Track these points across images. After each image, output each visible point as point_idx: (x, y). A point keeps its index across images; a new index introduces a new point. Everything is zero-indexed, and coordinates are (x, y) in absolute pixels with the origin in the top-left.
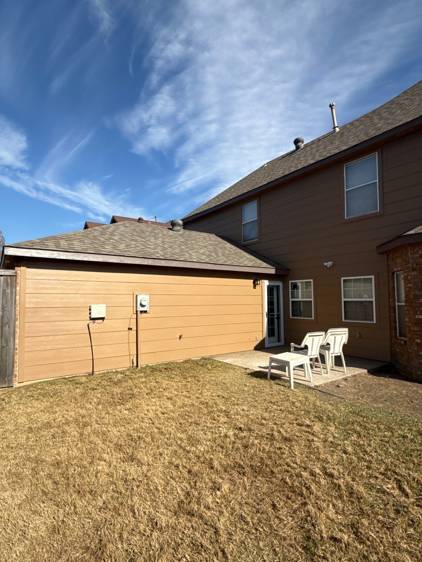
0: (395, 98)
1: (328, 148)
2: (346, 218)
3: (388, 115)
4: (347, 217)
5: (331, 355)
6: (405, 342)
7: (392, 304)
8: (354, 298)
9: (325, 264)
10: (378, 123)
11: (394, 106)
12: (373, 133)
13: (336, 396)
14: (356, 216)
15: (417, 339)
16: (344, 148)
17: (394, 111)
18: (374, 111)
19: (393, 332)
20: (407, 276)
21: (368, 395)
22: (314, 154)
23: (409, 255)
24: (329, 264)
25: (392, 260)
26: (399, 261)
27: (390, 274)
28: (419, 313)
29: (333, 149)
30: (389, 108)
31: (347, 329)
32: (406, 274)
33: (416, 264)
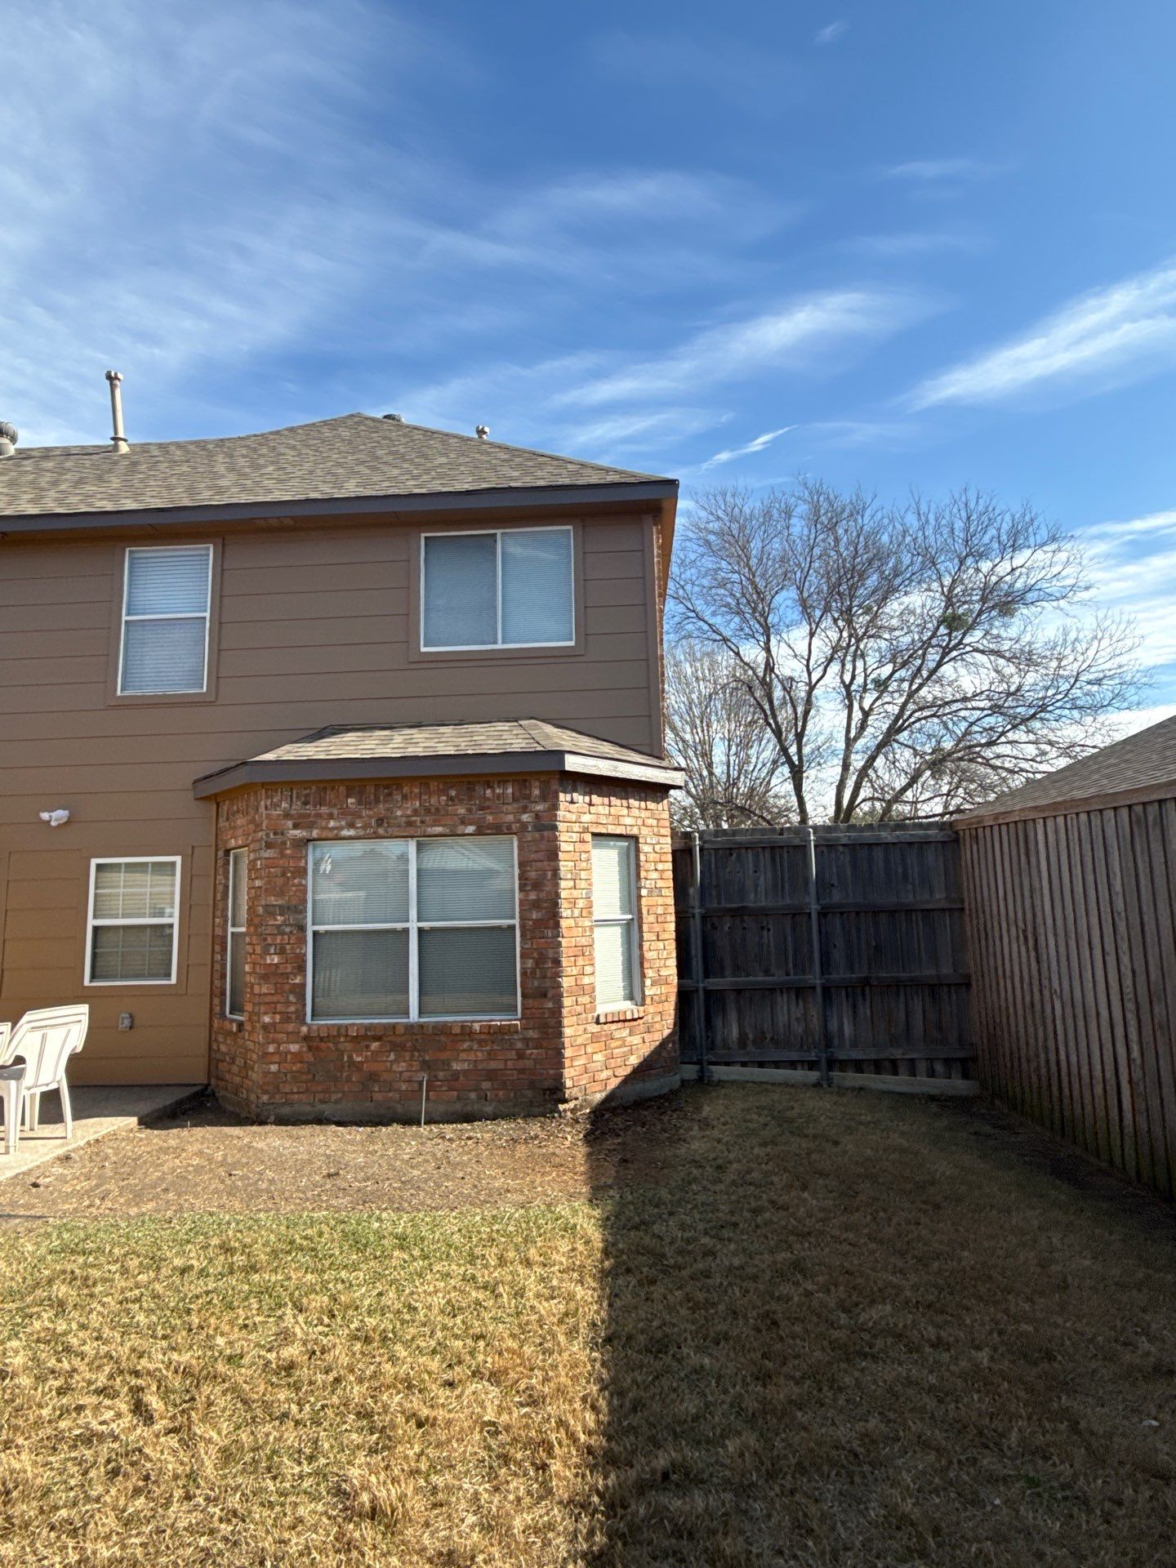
0: (271, 433)
1: (89, 488)
2: (119, 693)
3: (249, 467)
4: (122, 690)
5: (24, 1092)
6: (241, 1025)
7: (218, 931)
8: (124, 916)
9: (45, 816)
10: (223, 476)
11: (264, 451)
12: (206, 497)
14: (149, 691)
15: (266, 1013)
16: (130, 505)
17: (261, 461)
19: (216, 1001)
20: (255, 860)
22: (42, 489)
23: (262, 809)
24: (58, 816)
25: (228, 819)
26: (241, 821)
27: (221, 853)
28: (272, 951)
29: (99, 496)
31: (84, 1008)
32: (252, 856)
33: (275, 834)
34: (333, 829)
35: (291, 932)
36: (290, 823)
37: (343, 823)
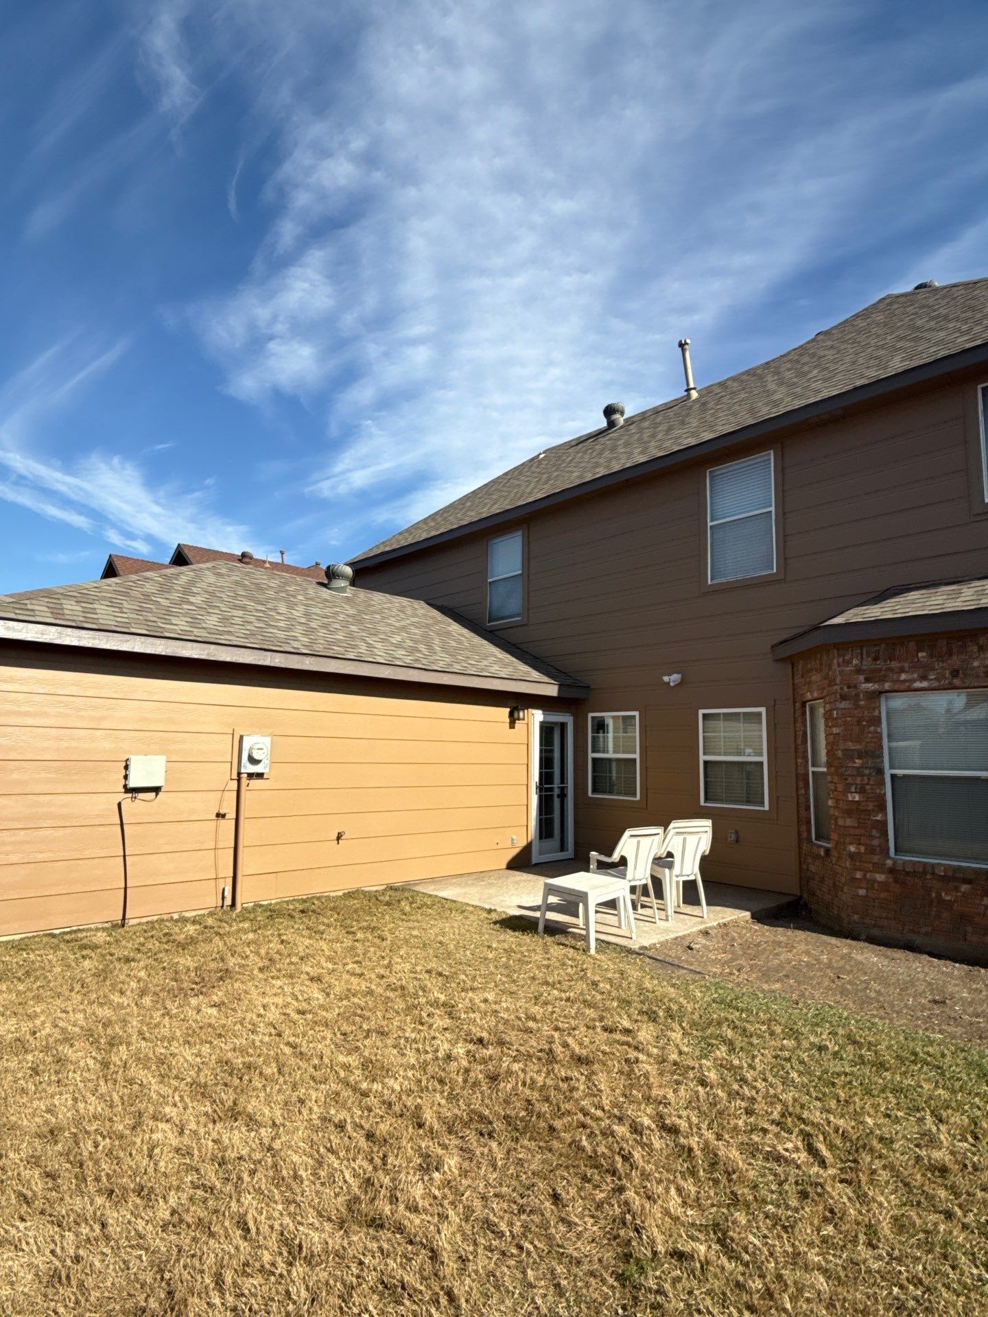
0: (808, 342)
1: (677, 432)
2: (709, 582)
3: (796, 377)
4: (712, 580)
5: (675, 879)
6: (827, 851)
7: (801, 771)
8: (725, 754)
9: (666, 679)
10: (775, 392)
11: (806, 359)
12: (766, 412)
13: (683, 968)
14: (730, 578)
15: (851, 844)
16: (708, 436)
17: (806, 368)
18: (767, 363)
19: (803, 828)
20: (831, 711)
21: (752, 966)
22: (645, 443)
23: (835, 666)
24: (674, 679)
25: (802, 677)
26: (815, 678)
27: (798, 705)
28: (853, 789)
29: (685, 436)
30: (798, 361)
31: (708, 823)
32: (828, 707)
33: (849, 687)
34: (905, 681)
35: (870, 774)
36: (862, 678)
37: (915, 676)
